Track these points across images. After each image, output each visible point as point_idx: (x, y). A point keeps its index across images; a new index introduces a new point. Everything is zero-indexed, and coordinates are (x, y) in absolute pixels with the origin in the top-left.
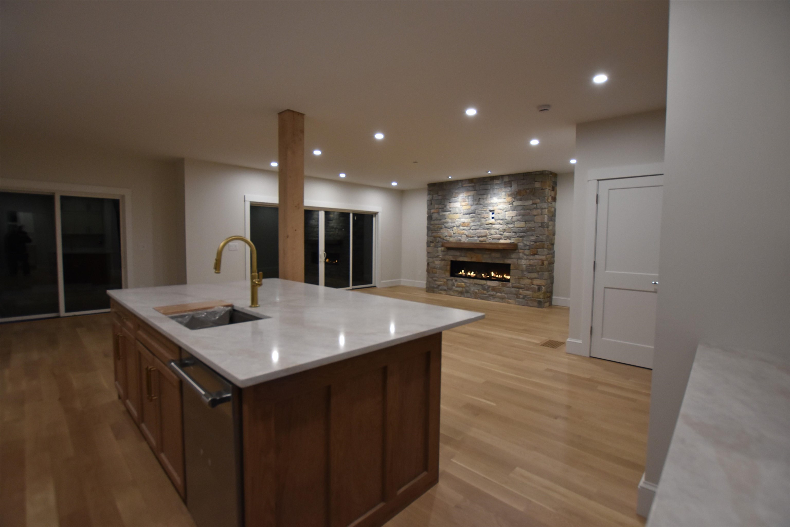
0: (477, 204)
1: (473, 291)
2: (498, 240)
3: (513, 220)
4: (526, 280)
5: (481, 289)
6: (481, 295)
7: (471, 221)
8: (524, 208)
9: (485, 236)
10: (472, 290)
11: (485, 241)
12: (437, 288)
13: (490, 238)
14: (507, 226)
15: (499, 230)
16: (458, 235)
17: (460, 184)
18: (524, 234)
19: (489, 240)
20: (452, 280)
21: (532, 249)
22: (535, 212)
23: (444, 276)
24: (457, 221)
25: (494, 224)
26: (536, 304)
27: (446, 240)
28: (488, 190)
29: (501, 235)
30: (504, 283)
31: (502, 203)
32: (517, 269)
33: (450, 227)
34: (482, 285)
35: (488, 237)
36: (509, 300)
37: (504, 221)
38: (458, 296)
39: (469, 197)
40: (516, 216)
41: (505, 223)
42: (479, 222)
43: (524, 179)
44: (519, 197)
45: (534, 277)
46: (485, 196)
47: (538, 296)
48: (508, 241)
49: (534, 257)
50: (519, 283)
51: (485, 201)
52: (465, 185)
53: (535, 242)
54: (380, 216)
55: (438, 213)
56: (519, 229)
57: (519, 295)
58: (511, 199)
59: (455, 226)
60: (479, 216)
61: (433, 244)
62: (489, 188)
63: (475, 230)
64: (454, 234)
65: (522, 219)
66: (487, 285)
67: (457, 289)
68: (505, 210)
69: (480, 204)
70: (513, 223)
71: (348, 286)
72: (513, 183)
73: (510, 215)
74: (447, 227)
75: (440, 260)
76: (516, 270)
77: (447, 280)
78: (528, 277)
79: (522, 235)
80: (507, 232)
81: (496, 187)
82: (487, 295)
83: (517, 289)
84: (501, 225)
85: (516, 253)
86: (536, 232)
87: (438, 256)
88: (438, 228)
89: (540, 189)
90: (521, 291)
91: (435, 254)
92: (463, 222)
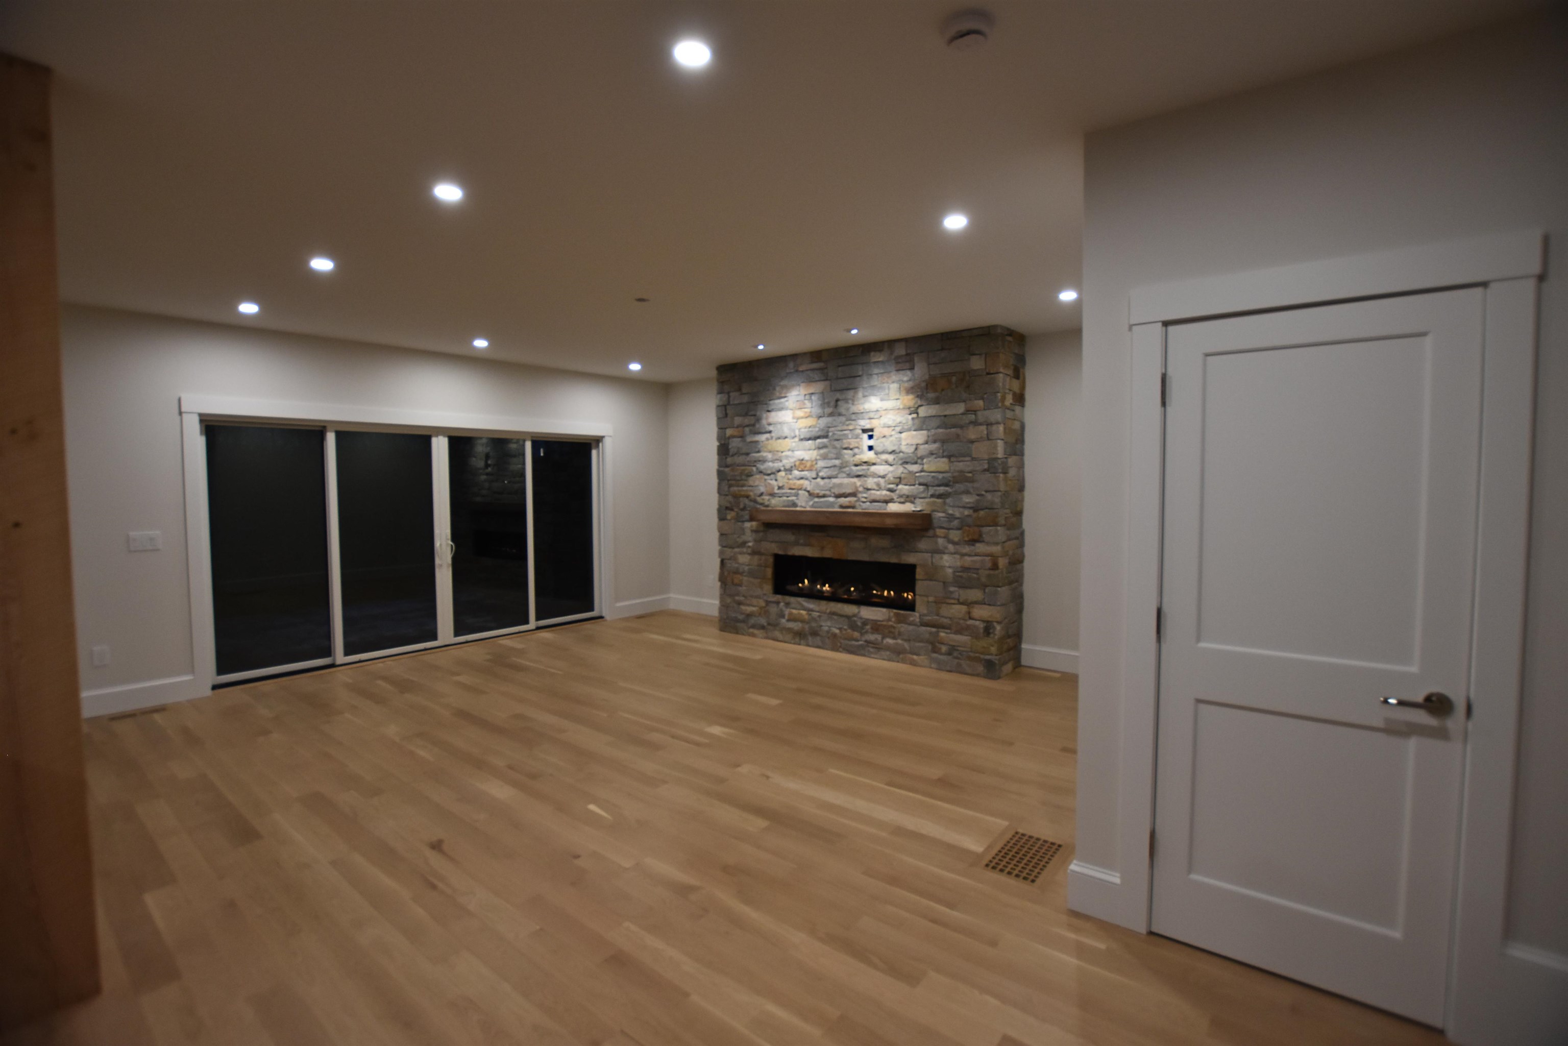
0: (831, 415)
1: (828, 632)
2: (885, 504)
3: (920, 453)
4: (954, 606)
5: (845, 627)
6: (847, 642)
7: (818, 457)
8: (946, 422)
9: (853, 494)
10: (826, 628)
11: (853, 507)
12: (743, 621)
13: (866, 498)
14: (905, 468)
15: (887, 478)
16: (789, 491)
17: (791, 365)
18: (947, 488)
19: (862, 504)
20: (778, 603)
21: (967, 528)
22: (972, 433)
24: (787, 457)
25: (874, 464)
26: (981, 668)
27: (762, 504)
28: (858, 378)
29: (892, 491)
30: (902, 612)
31: (891, 410)
32: (930, 578)
33: (769, 472)
34: (848, 617)
35: (860, 495)
36: (915, 657)
37: (897, 455)
38: (793, 642)
39: (813, 397)
40: (926, 443)
41: (900, 462)
42: (836, 459)
43: (942, 349)
44: (931, 395)
45: (975, 599)
46: (850, 394)
47: (984, 647)
48: (908, 508)
49: (973, 548)
50: (938, 615)
51: (850, 405)
52: (801, 369)
53: (976, 510)
54: (608, 445)
55: (742, 437)
56: (933, 477)
57: (937, 644)
58: (912, 399)
59: (782, 469)
60: (837, 444)
61: (733, 514)
62: (860, 373)
63: (829, 478)
64: (780, 488)
65: (941, 451)
66: (861, 618)
67: (791, 625)
68: (898, 429)
69: (840, 415)
70: (919, 461)
71: (527, 622)
72: (916, 359)
73: (911, 440)
74: (764, 471)
75: (749, 554)
76: (931, 580)
77: (768, 603)
78: (958, 600)
79: (942, 492)
80: (906, 485)
81: (876, 371)
82: (861, 643)
83: (934, 630)
84: (891, 465)
85: (929, 537)
86: (976, 485)
87: (744, 544)
88: (741, 474)
89: (985, 373)
90: (942, 634)
91: (738, 537)
92: (799, 460)
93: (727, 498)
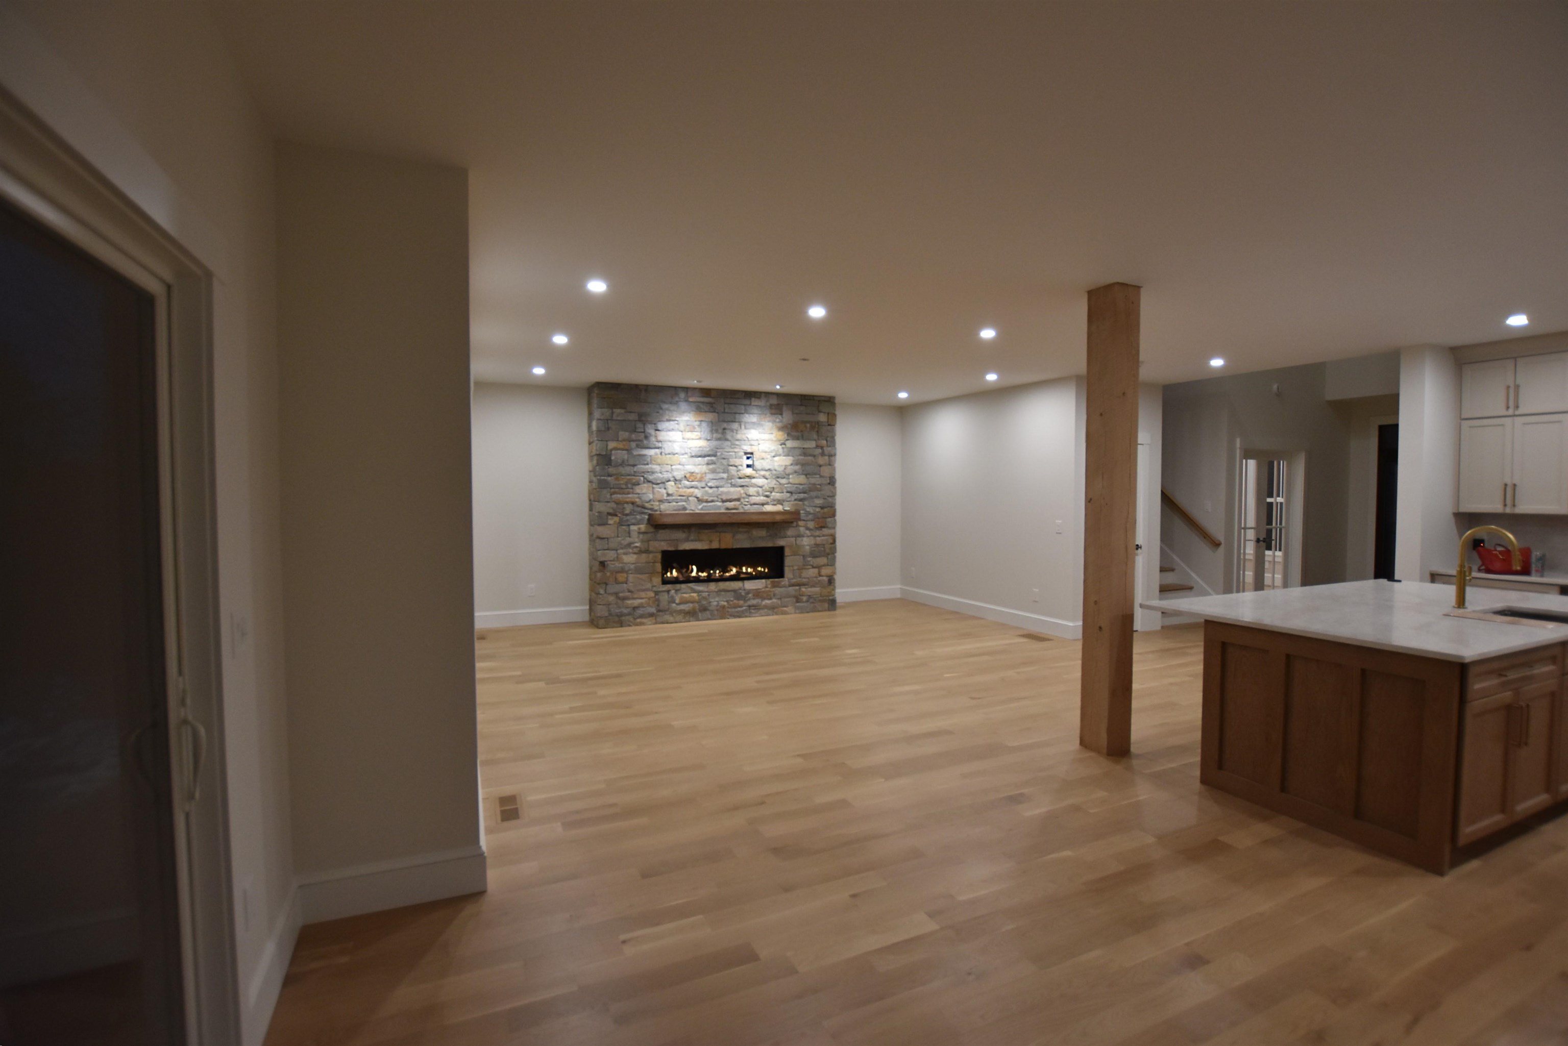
0: (719, 439)
1: (717, 606)
2: (761, 506)
3: (788, 471)
5: (732, 599)
6: (733, 610)
7: (707, 471)
8: (805, 452)
9: (738, 500)
10: (715, 603)
11: (749, 510)
12: (629, 614)
13: (748, 502)
14: (777, 481)
15: (764, 488)
16: (679, 498)
17: (682, 395)
18: (805, 495)
19: (744, 506)
20: (668, 591)
21: (817, 520)
22: (821, 460)
23: (649, 586)
24: (678, 470)
25: (754, 478)
26: (826, 605)
27: (651, 509)
28: (742, 415)
29: (767, 496)
30: (776, 580)
31: (767, 440)
32: (794, 553)
33: (659, 482)
34: (735, 591)
35: (742, 500)
36: (785, 609)
37: (771, 472)
38: (683, 620)
39: (703, 424)
40: (792, 465)
41: (774, 477)
42: (723, 473)
43: (801, 405)
44: (794, 434)
45: (822, 563)
46: (735, 426)
47: (829, 592)
48: (779, 508)
49: (821, 532)
50: (800, 577)
51: (735, 434)
52: (691, 400)
53: (822, 508)
55: (629, 450)
56: (796, 487)
57: (800, 597)
58: (782, 435)
59: (672, 479)
60: (725, 462)
61: (617, 519)
62: (743, 412)
63: (717, 487)
64: (668, 495)
65: (801, 471)
66: (745, 590)
67: (682, 607)
68: (772, 454)
69: (727, 440)
70: (786, 477)
72: (784, 408)
73: (781, 462)
74: (654, 481)
75: (635, 553)
76: (795, 555)
77: (657, 593)
79: (802, 497)
80: (777, 493)
81: (755, 411)
82: (744, 608)
83: (797, 588)
84: (767, 479)
85: (793, 527)
86: (822, 492)
87: (629, 545)
88: (626, 484)
89: (827, 424)
90: (803, 589)
91: (623, 540)
92: (690, 473)
93: (609, 504)
